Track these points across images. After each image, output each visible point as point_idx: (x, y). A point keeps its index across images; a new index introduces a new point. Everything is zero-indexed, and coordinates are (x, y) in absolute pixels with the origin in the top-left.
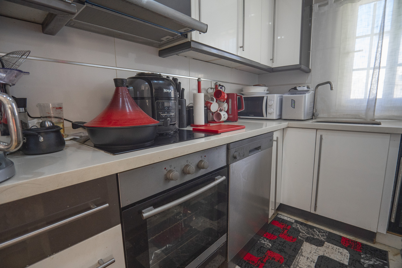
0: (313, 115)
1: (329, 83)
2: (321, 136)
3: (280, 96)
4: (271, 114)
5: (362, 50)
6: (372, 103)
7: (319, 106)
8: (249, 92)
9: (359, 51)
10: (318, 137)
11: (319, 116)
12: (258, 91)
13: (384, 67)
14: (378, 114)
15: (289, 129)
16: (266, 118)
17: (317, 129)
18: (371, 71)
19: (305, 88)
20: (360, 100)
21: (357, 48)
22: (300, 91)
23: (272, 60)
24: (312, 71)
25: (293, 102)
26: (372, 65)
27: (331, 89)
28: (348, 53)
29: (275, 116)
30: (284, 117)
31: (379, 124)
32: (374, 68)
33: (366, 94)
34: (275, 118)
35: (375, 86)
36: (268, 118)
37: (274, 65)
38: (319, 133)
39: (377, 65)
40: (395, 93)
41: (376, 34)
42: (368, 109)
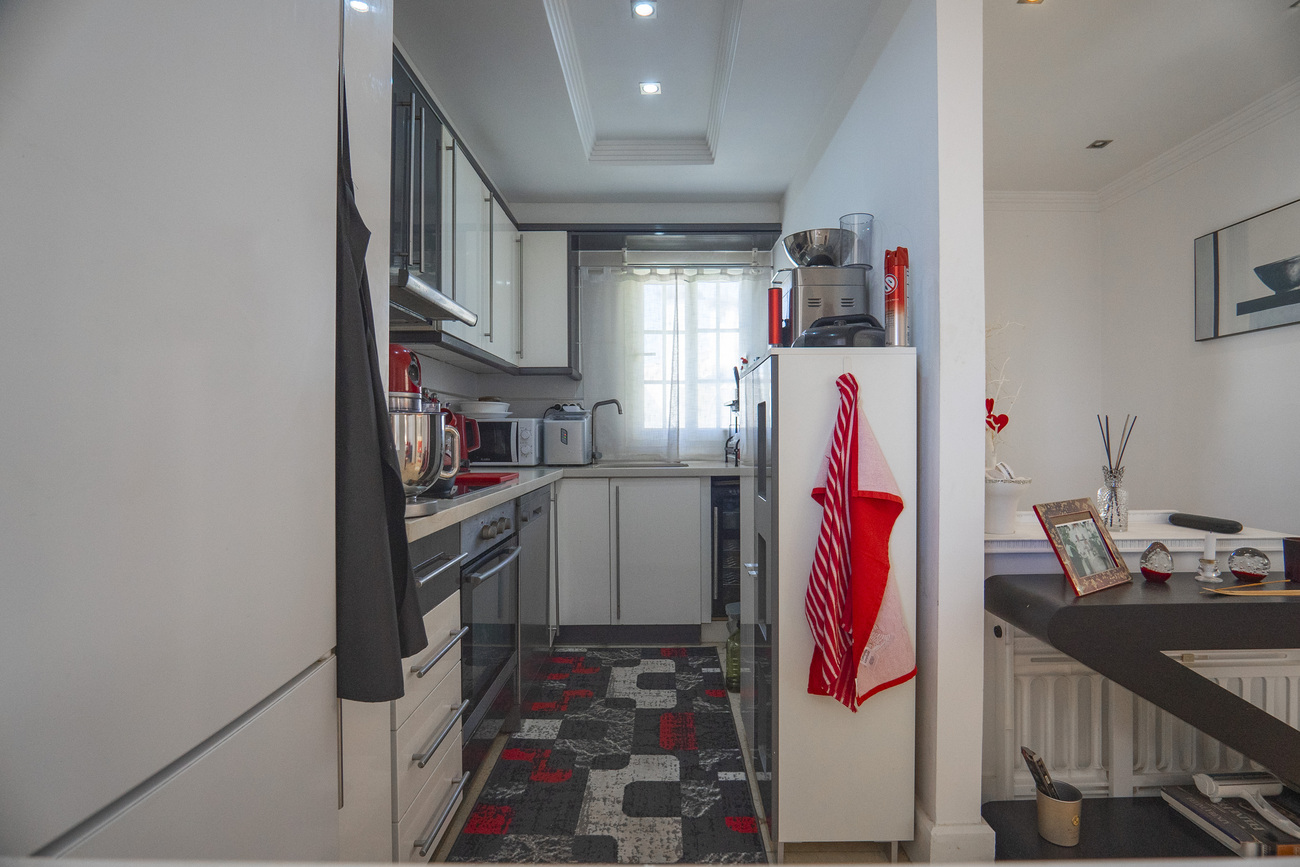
0: (593, 456)
1: (614, 401)
2: (617, 488)
3: (539, 422)
4: (525, 455)
5: (654, 354)
6: (674, 434)
7: (600, 441)
8: (483, 412)
9: (651, 354)
10: (613, 490)
11: (603, 458)
12: (496, 411)
13: (683, 382)
14: (683, 452)
15: (565, 481)
16: (516, 464)
17: (610, 478)
18: (669, 386)
19: (578, 409)
20: (658, 430)
21: (647, 349)
22: (570, 414)
23: (520, 353)
24: (585, 378)
25: (564, 434)
26: (669, 378)
27: (620, 412)
28: (636, 355)
29: (533, 460)
30: (549, 461)
31: (687, 465)
32: (672, 382)
33: (664, 422)
34: (533, 464)
35: (676, 408)
36: (521, 463)
37: (523, 364)
38: (614, 484)
39: (675, 379)
40: (699, 421)
41: (669, 332)
42: (670, 446)
